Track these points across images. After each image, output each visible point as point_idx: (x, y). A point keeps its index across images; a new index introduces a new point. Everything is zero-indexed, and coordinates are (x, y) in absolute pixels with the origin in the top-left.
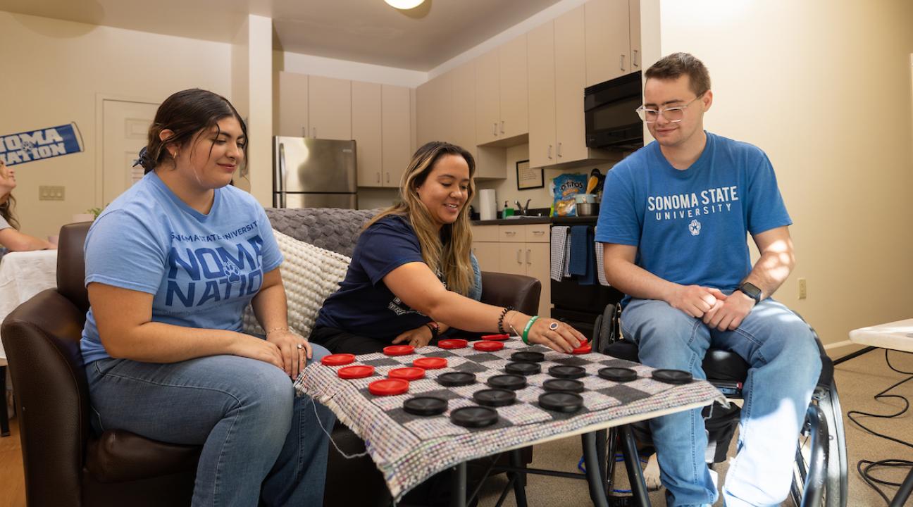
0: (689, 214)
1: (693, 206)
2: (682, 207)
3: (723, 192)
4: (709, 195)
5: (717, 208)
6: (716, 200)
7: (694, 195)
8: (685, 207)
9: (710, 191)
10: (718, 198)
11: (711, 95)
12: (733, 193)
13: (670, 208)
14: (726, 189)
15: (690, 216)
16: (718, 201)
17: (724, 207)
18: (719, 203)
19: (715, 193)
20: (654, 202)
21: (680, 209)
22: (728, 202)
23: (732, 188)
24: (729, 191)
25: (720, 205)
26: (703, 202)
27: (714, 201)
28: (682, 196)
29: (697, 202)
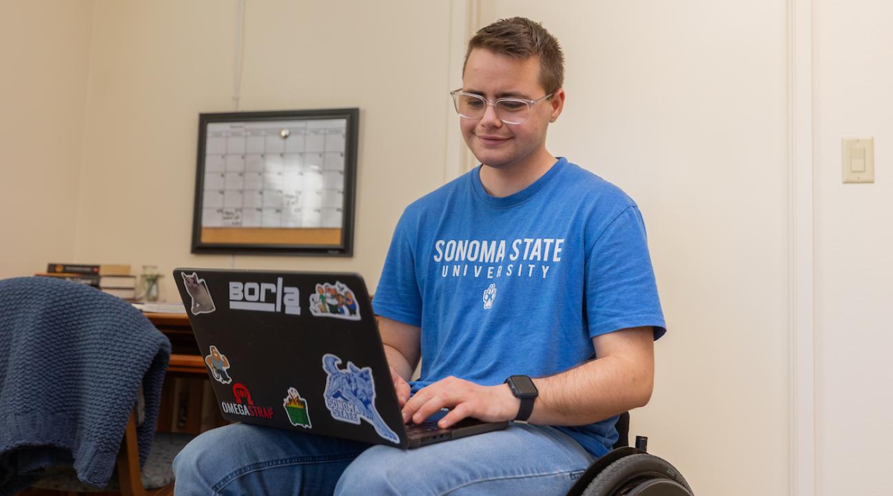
0: (490, 272)
1: (497, 261)
2: (481, 260)
3: (544, 245)
4: (522, 247)
5: (526, 270)
6: (529, 256)
7: (503, 243)
8: (487, 261)
9: (526, 240)
10: (534, 253)
11: (562, 95)
12: (557, 250)
13: (463, 259)
14: (548, 241)
15: (489, 277)
16: (531, 258)
17: (538, 271)
18: (532, 262)
19: (532, 245)
20: (444, 248)
21: (477, 263)
22: (546, 264)
23: (559, 241)
24: (553, 246)
25: (532, 266)
26: (511, 256)
27: (525, 258)
28: (485, 243)
29: (503, 256)
